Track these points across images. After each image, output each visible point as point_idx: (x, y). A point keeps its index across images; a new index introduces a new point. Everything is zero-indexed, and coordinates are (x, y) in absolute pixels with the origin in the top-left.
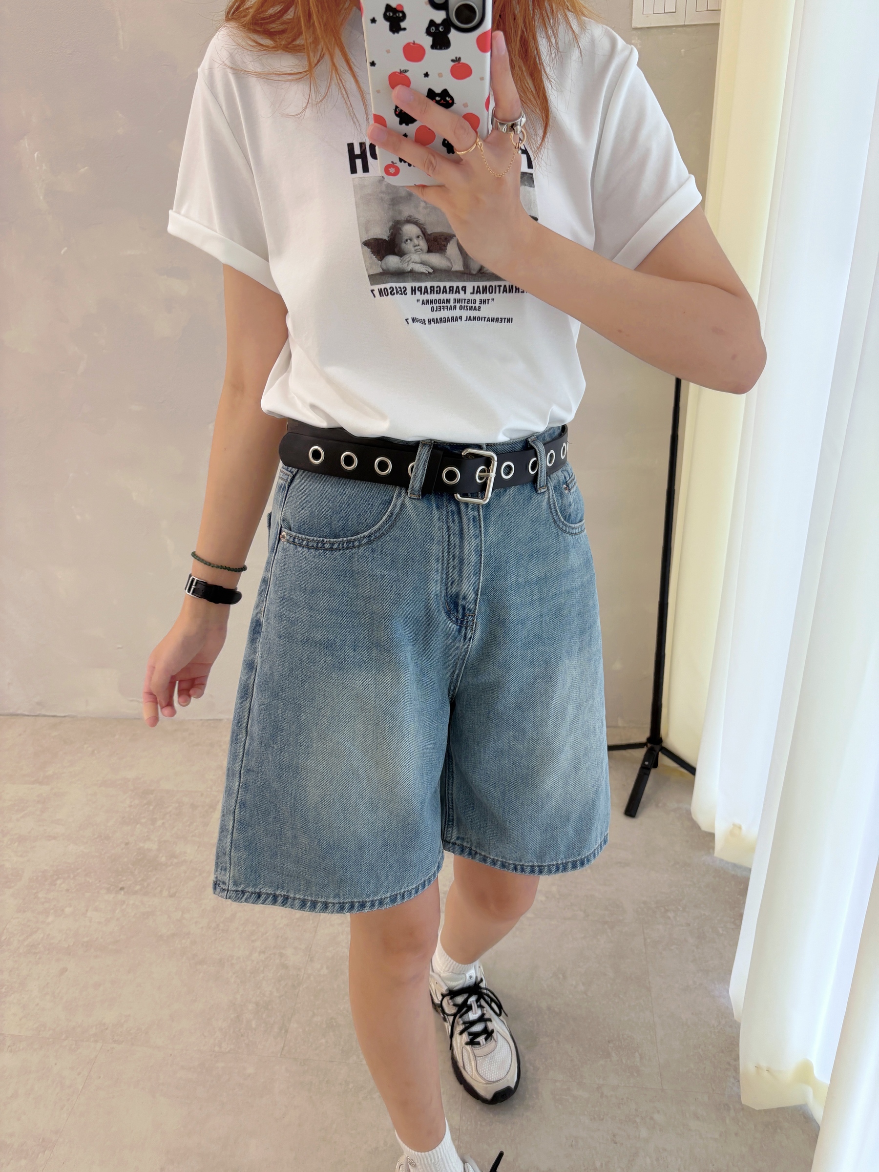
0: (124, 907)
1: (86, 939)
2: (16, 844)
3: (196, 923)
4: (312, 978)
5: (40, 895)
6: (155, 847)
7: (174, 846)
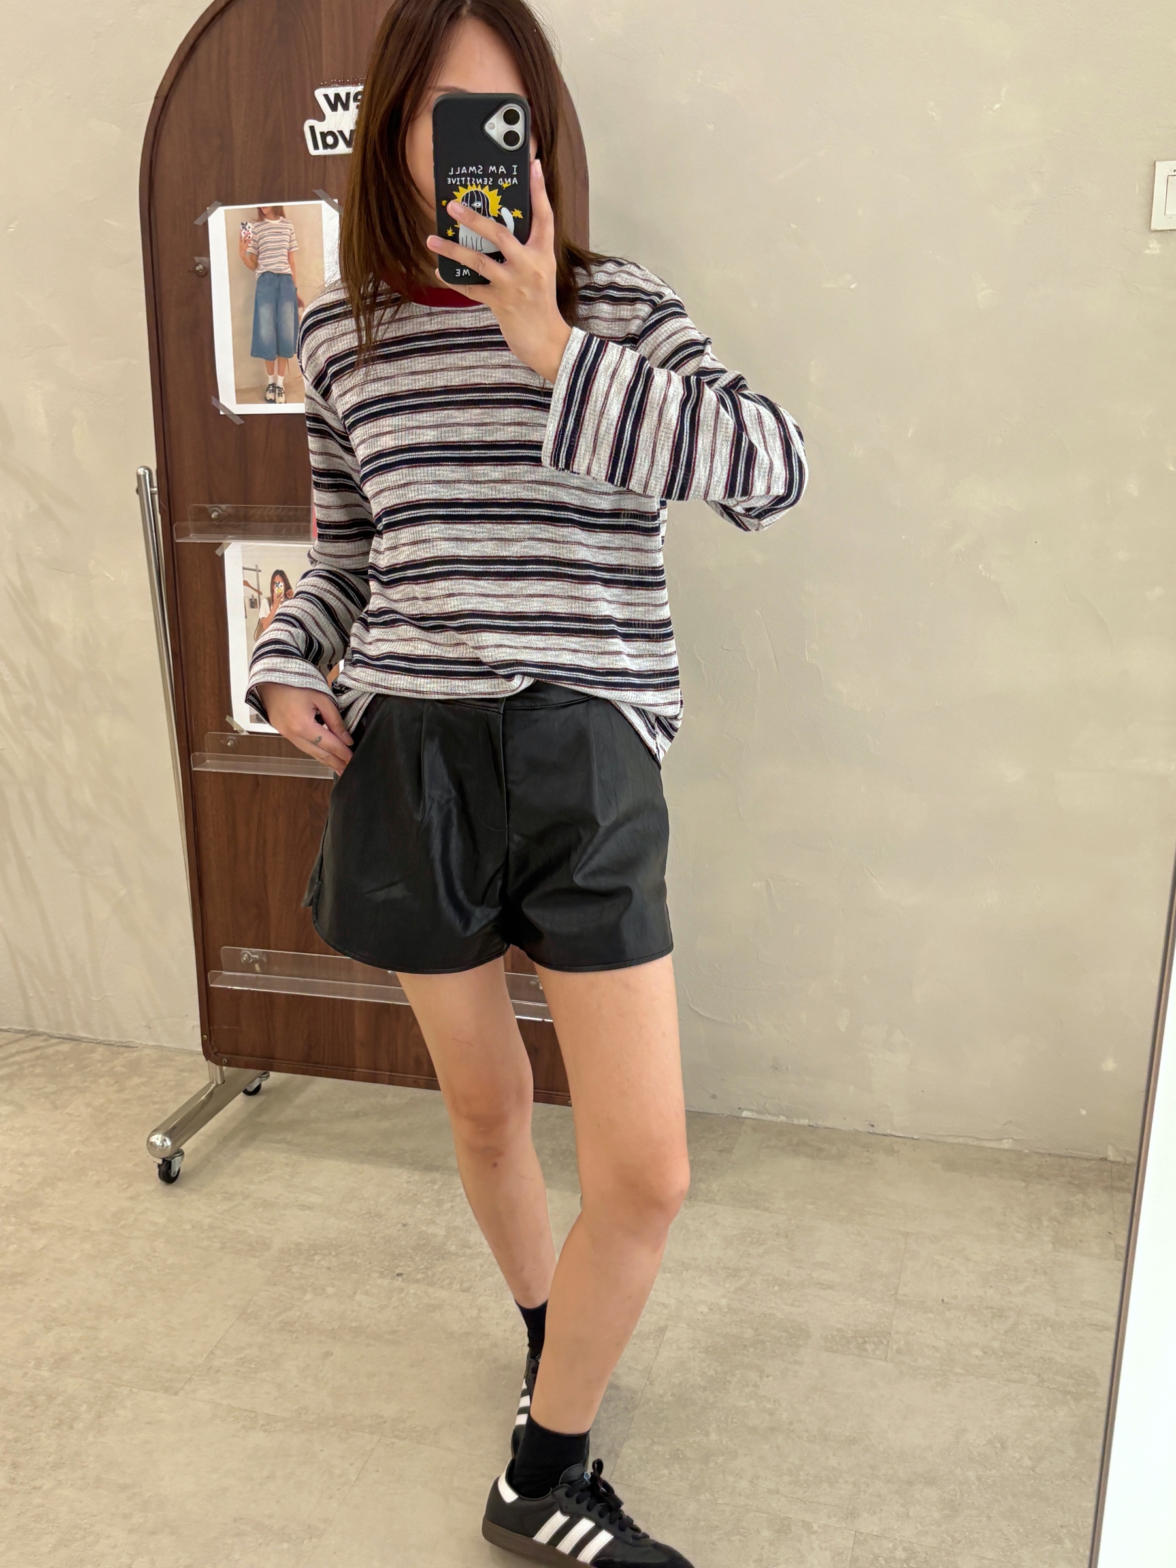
0: (403, 1295)
1: (354, 1325)
2: (261, 1209)
3: (497, 1324)
4: (651, 1404)
5: (295, 1269)
6: (442, 1232)
7: (468, 1234)
